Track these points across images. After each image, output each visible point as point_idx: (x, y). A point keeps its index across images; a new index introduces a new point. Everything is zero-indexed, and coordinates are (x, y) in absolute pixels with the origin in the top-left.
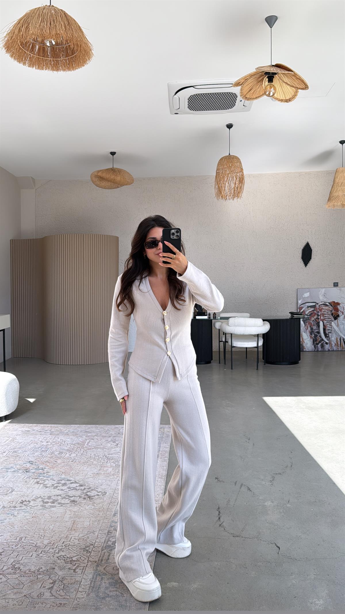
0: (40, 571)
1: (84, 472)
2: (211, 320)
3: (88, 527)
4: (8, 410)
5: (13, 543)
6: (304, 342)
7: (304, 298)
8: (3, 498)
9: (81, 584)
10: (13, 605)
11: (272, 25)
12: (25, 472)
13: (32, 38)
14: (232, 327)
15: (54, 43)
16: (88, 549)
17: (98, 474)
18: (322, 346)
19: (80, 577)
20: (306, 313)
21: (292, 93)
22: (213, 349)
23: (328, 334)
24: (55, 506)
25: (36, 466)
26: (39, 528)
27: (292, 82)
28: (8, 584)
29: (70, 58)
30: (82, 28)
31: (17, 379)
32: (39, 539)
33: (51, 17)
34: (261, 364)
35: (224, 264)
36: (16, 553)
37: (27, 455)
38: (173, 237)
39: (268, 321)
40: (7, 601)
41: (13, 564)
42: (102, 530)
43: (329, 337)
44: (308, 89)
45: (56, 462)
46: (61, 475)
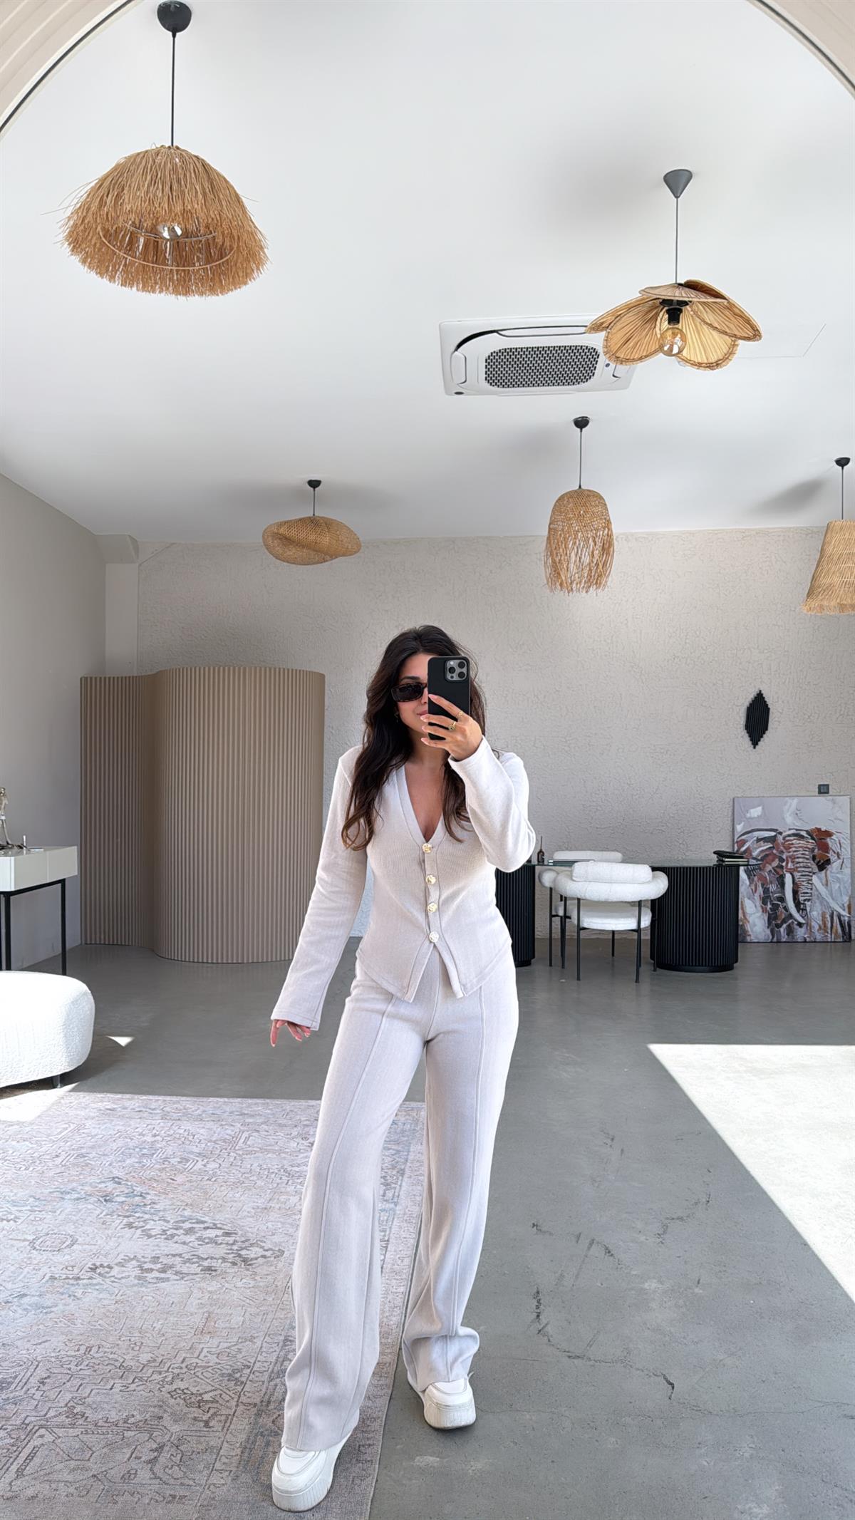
0: (129, 1422)
1: (235, 1204)
2: (534, 866)
3: (239, 1327)
4: (69, 1062)
5: (71, 1359)
6: (749, 922)
7: (751, 818)
8: (53, 1258)
9: (221, 1453)
10: (67, 1496)
11: (680, 191)
12: (103, 1201)
13: (130, 219)
14: (580, 883)
15: (179, 232)
16: (237, 1375)
17: (266, 1209)
18: (790, 931)
19: (219, 1438)
20: (755, 854)
21: (723, 348)
22: (536, 933)
23: (803, 904)
24: (168, 1279)
25: (128, 1188)
26: (129, 1326)
27: (723, 322)
28: (58, 1450)
29: (215, 266)
30: (244, 199)
31: (90, 992)
32: (130, 1351)
33: (172, 172)
34: (646, 969)
35: (565, 738)
36: (78, 1380)
37: (108, 1163)
38: (452, 677)
39: (664, 872)
40: (54, 1486)
41: (69, 1405)
42: (271, 1336)
43: (806, 910)
44: (760, 339)
45: (173, 1180)
46: (184, 1209)
